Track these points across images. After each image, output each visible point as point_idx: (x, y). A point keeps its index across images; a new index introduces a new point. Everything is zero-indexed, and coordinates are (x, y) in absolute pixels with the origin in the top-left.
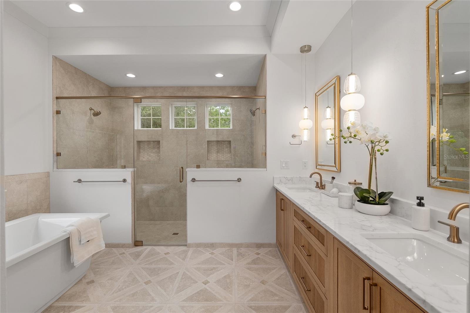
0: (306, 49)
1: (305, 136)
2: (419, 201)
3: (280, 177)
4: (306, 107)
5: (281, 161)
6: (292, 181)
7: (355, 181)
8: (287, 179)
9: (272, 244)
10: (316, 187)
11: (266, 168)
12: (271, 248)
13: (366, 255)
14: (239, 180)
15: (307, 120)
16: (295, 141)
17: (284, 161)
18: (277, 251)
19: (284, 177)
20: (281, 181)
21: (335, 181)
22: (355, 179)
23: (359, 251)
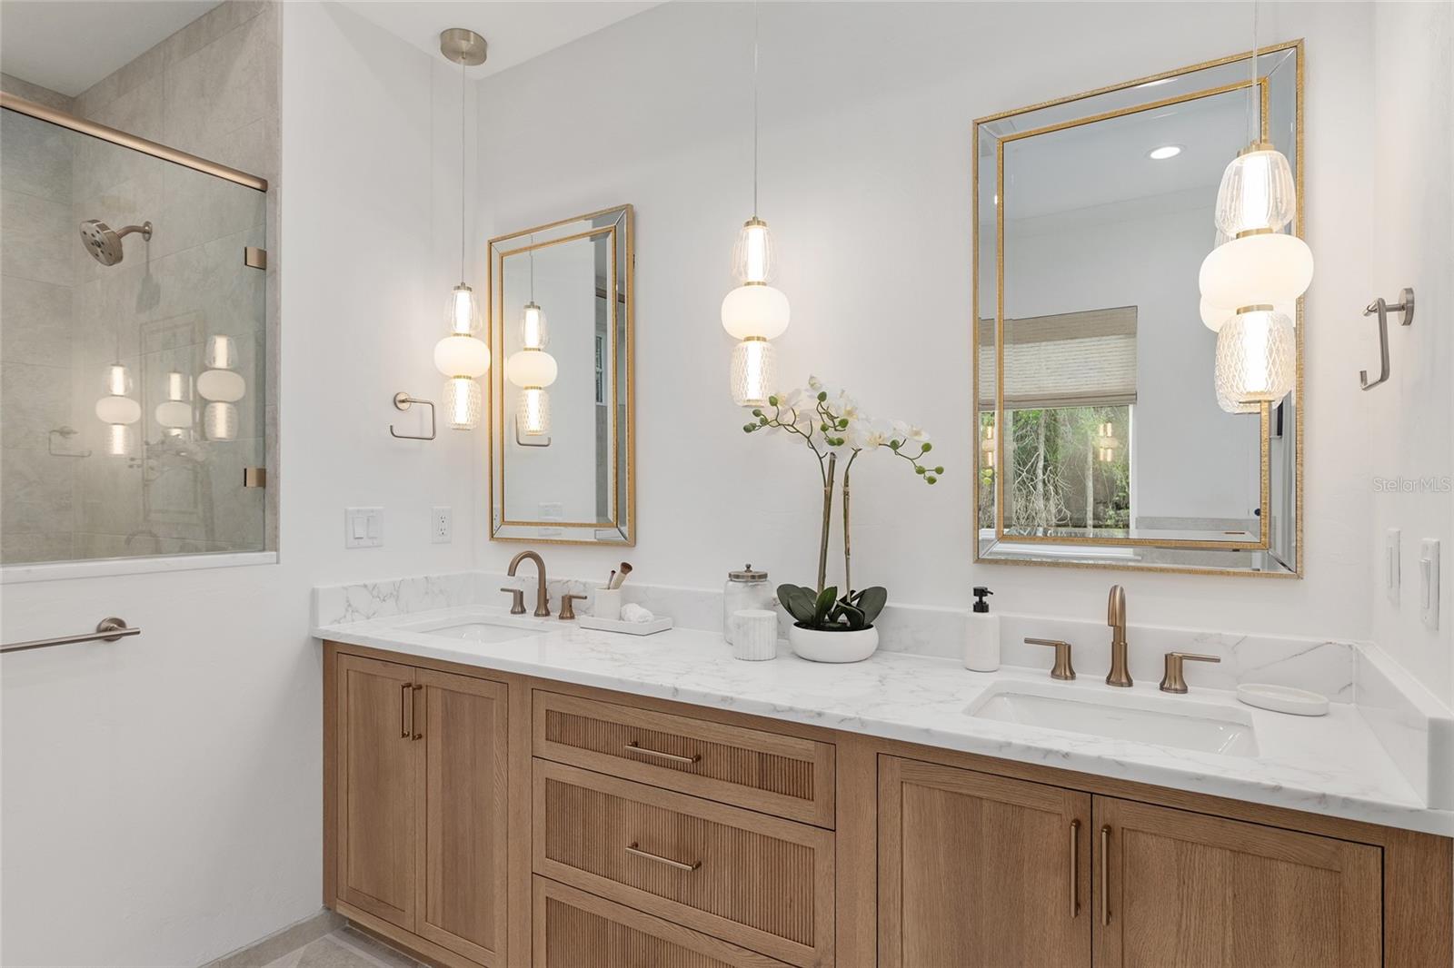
0: (464, 45)
1: (462, 407)
2: (977, 599)
3: (345, 588)
4: (463, 284)
5: (346, 511)
6: (396, 601)
7: (748, 567)
8: (375, 593)
9: (302, 925)
10: (513, 612)
11: (276, 550)
12: (298, 947)
13: (1099, 758)
14: (112, 631)
15: (468, 338)
16: (410, 422)
17: (358, 511)
18: (339, 948)
19: (365, 586)
20: (350, 605)
21: (630, 580)
22: (749, 563)
23: (1066, 755)
